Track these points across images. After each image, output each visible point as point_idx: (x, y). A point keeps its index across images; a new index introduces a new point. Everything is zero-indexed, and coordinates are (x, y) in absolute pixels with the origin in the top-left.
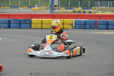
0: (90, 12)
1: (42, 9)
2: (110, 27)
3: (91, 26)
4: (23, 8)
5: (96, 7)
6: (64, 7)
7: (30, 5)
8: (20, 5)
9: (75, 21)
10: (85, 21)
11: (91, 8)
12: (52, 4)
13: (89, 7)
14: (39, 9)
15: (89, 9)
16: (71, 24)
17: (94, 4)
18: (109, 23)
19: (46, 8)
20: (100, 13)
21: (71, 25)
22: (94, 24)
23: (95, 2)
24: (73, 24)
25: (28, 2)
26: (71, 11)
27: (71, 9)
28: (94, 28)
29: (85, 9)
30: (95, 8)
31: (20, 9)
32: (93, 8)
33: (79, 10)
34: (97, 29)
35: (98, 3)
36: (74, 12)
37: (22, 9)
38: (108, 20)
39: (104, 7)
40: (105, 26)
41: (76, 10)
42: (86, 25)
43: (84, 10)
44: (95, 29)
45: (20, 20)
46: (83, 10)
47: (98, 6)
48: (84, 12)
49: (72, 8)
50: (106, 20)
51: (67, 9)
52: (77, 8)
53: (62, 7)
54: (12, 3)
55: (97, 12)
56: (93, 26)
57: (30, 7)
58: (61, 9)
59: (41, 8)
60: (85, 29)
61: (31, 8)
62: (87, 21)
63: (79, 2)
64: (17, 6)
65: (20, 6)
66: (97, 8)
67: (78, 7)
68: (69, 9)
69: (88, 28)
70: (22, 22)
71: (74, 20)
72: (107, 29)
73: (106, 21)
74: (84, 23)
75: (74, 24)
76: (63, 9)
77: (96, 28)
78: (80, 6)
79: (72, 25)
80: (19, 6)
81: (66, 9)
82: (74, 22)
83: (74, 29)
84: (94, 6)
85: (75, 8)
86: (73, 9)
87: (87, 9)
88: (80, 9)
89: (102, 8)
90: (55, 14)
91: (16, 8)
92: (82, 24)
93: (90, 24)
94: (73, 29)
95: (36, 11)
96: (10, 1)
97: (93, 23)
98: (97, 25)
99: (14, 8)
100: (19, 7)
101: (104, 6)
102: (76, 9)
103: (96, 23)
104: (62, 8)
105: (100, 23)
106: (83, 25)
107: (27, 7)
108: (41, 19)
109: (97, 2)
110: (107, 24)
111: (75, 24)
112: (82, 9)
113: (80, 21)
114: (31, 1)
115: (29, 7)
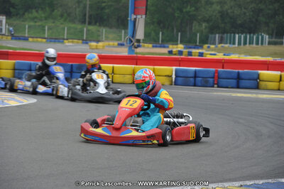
0: (201, 54)
1: (109, 46)
2: (243, 83)
3: (207, 82)
4: (72, 42)
5: (211, 44)
6: (150, 43)
7: (85, 38)
8: (65, 37)
9: (176, 71)
10: (195, 71)
11: (201, 47)
12: (133, 37)
13: (198, 44)
14: (103, 46)
15: (198, 48)
16: (168, 76)
17: (207, 39)
18: (243, 76)
19: (116, 43)
20: (220, 56)
21: (168, 78)
22: (213, 77)
23: (210, 36)
24: (171, 76)
25: (82, 31)
26: (165, 51)
27: (164, 47)
28: (212, 85)
29: (190, 48)
30: (209, 47)
31: (67, 44)
32: (206, 46)
33: (179, 49)
34: (218, 87)
35: (215, 37)
36: (170, 52)
37: (71, 44)
38: (240, 71)
39: (226, 46)
40: (234, 82)
41: (174, 50)
42: (197, 79)
43: (190, 50)
44: (213, 87)
45: (72, 65)
46: (187, 50)
47: (214, 44)
48: (190, 54)
49: (166, 45)
50: (237, 71)
51: (156, 47)
52: (174, 46)
53: (146, 43)
54: (51, 31)
55: (215, 55)
56: (211, 80)
57: (86, 40)
58: (144, 46)
59: (106, 43)
60: (195, 85)
61: (87, 43)
62: (199, 71)
63: (179, 34)
64: (60, 39)
65: (67, 39)
66: (213, 46)
67: (177, 44)
68: (160, 47)
69: (200, 84)
70: (74, 70)
71: (174, 68)
72: (238, 87)
73: (235, 72)
74: (192, 75)
75: (174, 76)
76: (148, 47)
77: (216, 86)
78: (181, 42)
79: (170, 78)
80: (64, 39)
81: (153, 47)
82: (174, 73)
83: (173, 86)
84: (207, 43)
85: (171, 46)
86: (168, 47)
87: (194, 48)
88: (180, 47)
89: (222, 46)
90: (138, 55)
91: (59, 42)
92: (190, 76)
93: (205, 76)
94: (171, 85)
95: (97, 49)
96: (46, 28)
97: (212, 75)
98: (219, 78)
99: (55, 42)
100: (65, 41)
101: (227, 43)
102: (173, 48)
103: (216, 75)
104: (146, 45)
105: (224, 76)
106: (191, 79)
107: (81, 41)
108: (111, 65)
109: (213, 36)
110: (239, 78)
111: (176, 76)
112: (185, 48)
113: (186, 71)
114: (88, 30)
115: (83, 40)
